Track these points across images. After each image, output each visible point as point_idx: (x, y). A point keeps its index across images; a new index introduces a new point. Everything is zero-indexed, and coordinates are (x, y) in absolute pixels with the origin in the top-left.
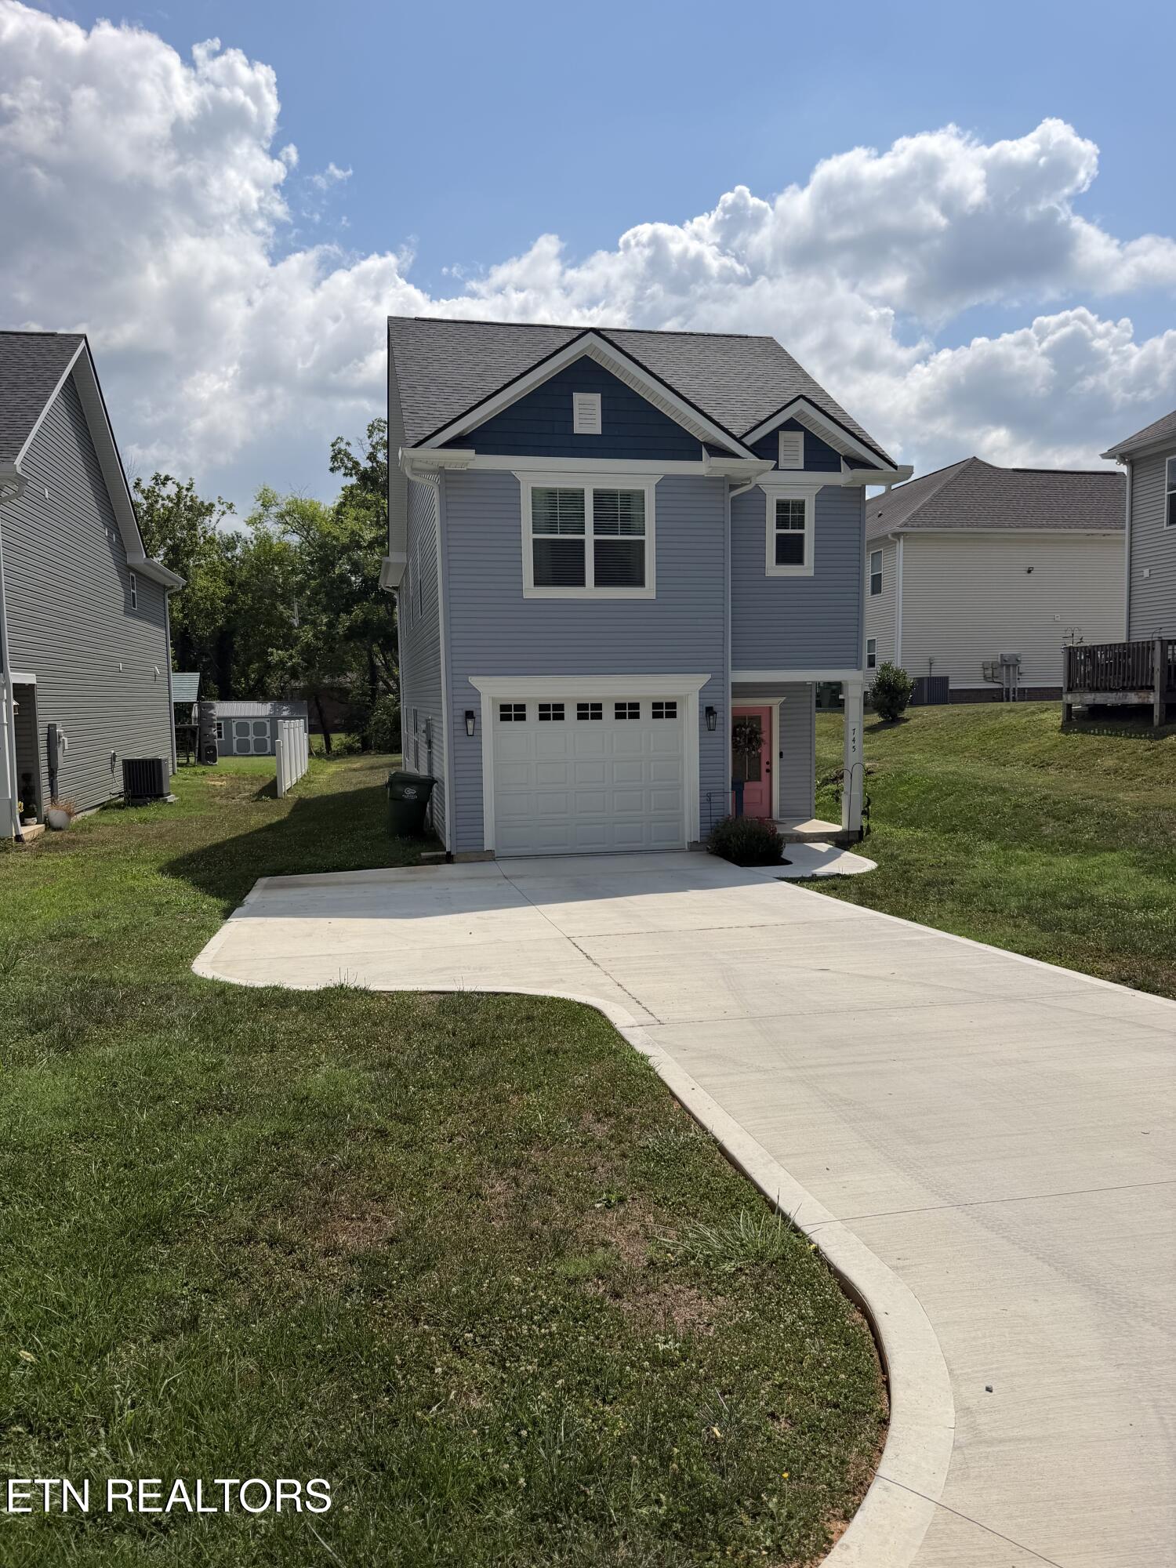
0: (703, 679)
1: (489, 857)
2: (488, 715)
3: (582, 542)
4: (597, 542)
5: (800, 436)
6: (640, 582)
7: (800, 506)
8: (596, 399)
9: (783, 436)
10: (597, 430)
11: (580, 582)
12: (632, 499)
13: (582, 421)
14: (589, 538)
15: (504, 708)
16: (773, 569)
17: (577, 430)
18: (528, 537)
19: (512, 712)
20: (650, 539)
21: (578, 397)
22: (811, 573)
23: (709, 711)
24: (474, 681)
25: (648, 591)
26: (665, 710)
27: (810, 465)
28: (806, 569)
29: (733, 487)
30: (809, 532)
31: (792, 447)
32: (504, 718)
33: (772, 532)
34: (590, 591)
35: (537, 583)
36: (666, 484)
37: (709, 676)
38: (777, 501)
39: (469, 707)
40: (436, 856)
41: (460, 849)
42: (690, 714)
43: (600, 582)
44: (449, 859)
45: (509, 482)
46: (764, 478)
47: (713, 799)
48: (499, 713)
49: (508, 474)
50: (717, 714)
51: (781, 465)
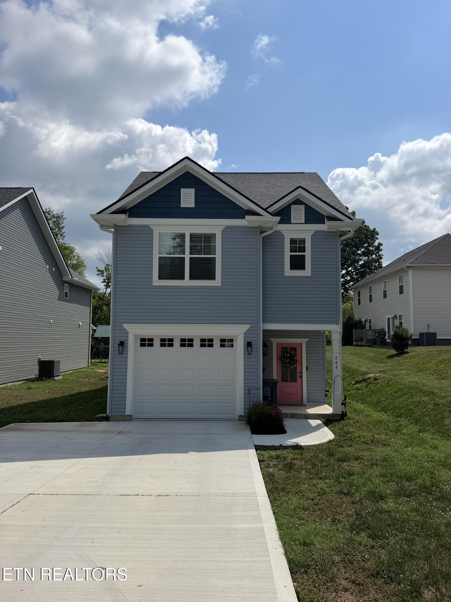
0: (246, 327)
1: (130, 418)
2: (132, 344)
3: (184, 258)
4: (191, 258)
5: (302, 207)
6: (213, 277)
7: (303, 241)
8: (192, 191)
9: (293, 207)
10: (192, 205)
11: (183, 278)
12: (209, 238)
13: (185, 201)
14: (187, 256)
15: (142, 340)
16: (288, 272)
17: (182, 205)
18: (156, 256)
19: (146, 342)
20: (218, 257)
21: (183, 191)
22: (310, 274)
23: (249, 344)
24: (125, 326)
25: (217, 282)
26: (227, 343)
27: (308, 221)
28: (307, 272)
29: (262, 232)
30: (308, 254)
31: (298, 213)
32: (142, 345)
33: (287, 254)
34: (187, 282)
35: (160, 278)
36: (226, 230)
37: (249, 326)
38: (291, 239)
39: (122, 339)
40: (103, 417)
41: (113, 414)
42: (240, 344)
43: (191, 278)
44: (107, 419)
45: (148, 231)
46: (283, 227)
47: (252, 392)
48: (139, 343)
49: (147, 227)
50: (253, 346)
51: (292, 221)
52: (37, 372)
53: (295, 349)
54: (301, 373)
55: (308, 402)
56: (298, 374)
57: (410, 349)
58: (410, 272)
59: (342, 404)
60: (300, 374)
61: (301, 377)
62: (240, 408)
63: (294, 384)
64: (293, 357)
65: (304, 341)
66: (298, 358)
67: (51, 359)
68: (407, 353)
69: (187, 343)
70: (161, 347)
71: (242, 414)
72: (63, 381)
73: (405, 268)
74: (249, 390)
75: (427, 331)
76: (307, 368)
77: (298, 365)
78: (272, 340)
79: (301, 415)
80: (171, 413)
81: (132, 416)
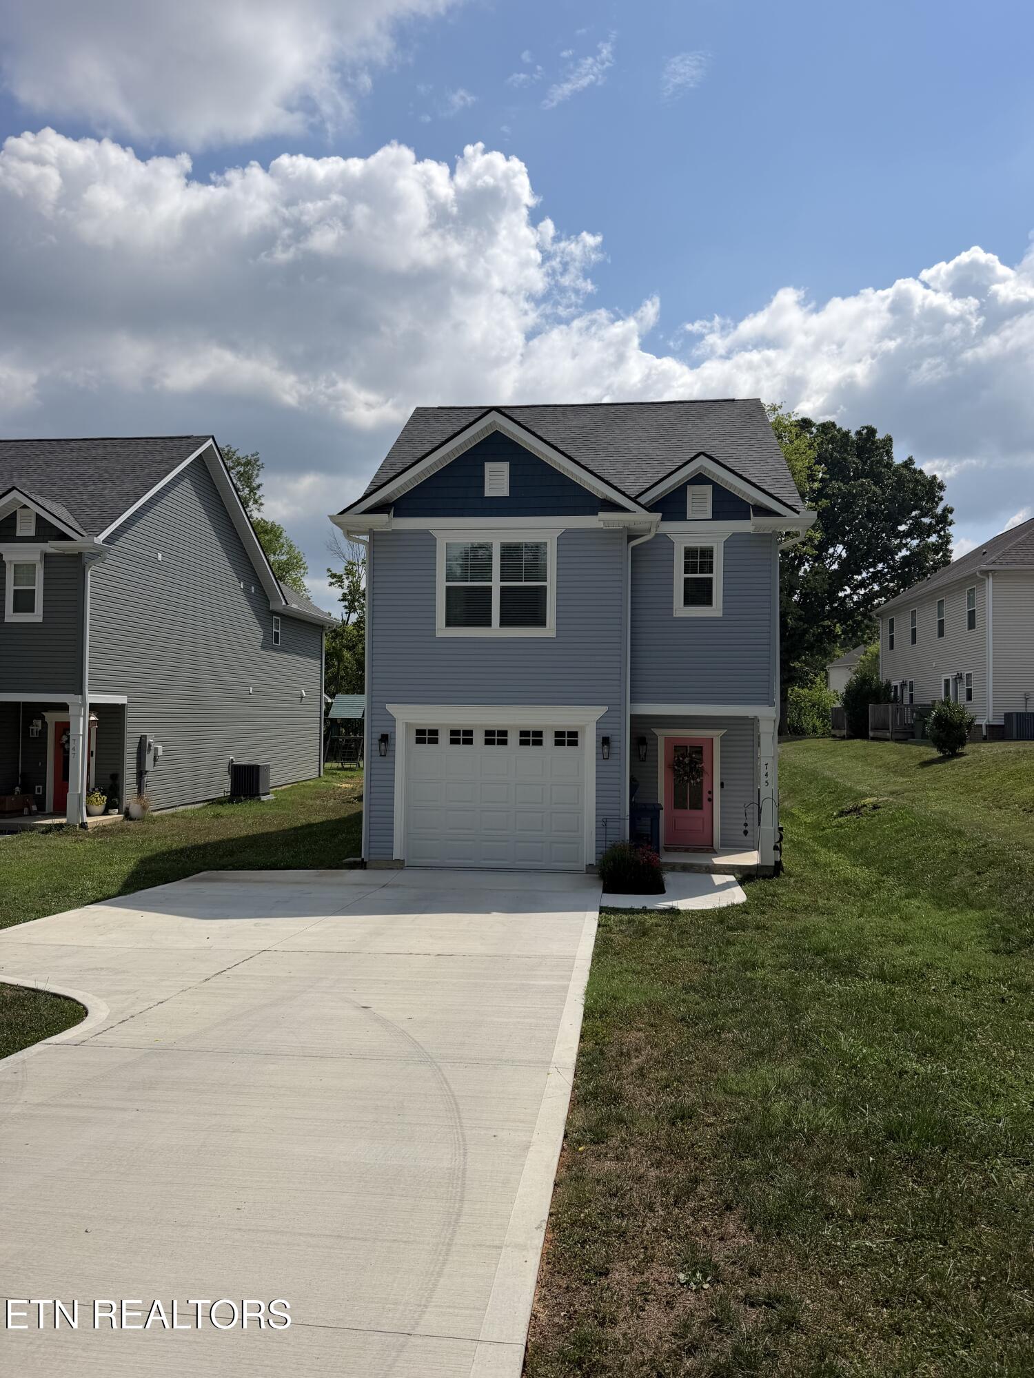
0: (600, 711)
1: (399, 865)
2: (402, 740)
3: (490, 588)
4: (502, 588)
5: (708, 490)
6: (540, 622)
7: (707, 553)
8: (505, 466)
9: (691, 490)
10: (505, 492)
11: (488, 623)
12: (537, 550)
13: (492, 486)
14: (496, 585)
15: (420, 732)
16: (680, 609)
17: (488, 493)
18: (441, 585)
19: (426, 736)
20: (551, 585)
21: (489, 466)
22: (720, 614)
23: (605, 741)
24: (391, 708)
25: (549, 631)
26: (567, 738)
27: (718, 515)
28: (716, 609)
29: (631, 538)
30: (717, 577)
31: (700, 501)
32: (419, 741)
33: (679, 576)
34: (495, 630)
35: (449, 623)
36: (566, 538)
37: (606, 708)
38: (685, 548)
39: (385, 731)
40: (355, 862)
41: (373, 857)
42: (589, 741)
43: (504, 623)
44: (362, 865)
45: (427, 539)
46: (670, 528)
47: (610, 824)
48: (414, 736)
49: (426, 532)
50: (613, 744)
51: (689, 516)
52: (227, 787)
53: (699, 750)
54: (711, 792)
55: (721, 846)
56: (706, 796)
57: (968, 748)
58: (990, 583)
59: (776, 848)
60: (710, 796)
61: (711, 800)
62: (589, 853)
63: (696, 813)
64: (696, 763)
65: (716, 735)
66: (705, 765)
67: (253, 763)
68: (962, 755)
69: (496, 738)
70: (452, 745)
71: (594, 862)
72: (276, 803)
73: (978, 573)
74: (605, 822)
75: (1021, 709)
76: (722, 785)
77: (706, 778)
78: (657, 731)
79: (700, 866)
80: (470, 859)
81: (404, 860)
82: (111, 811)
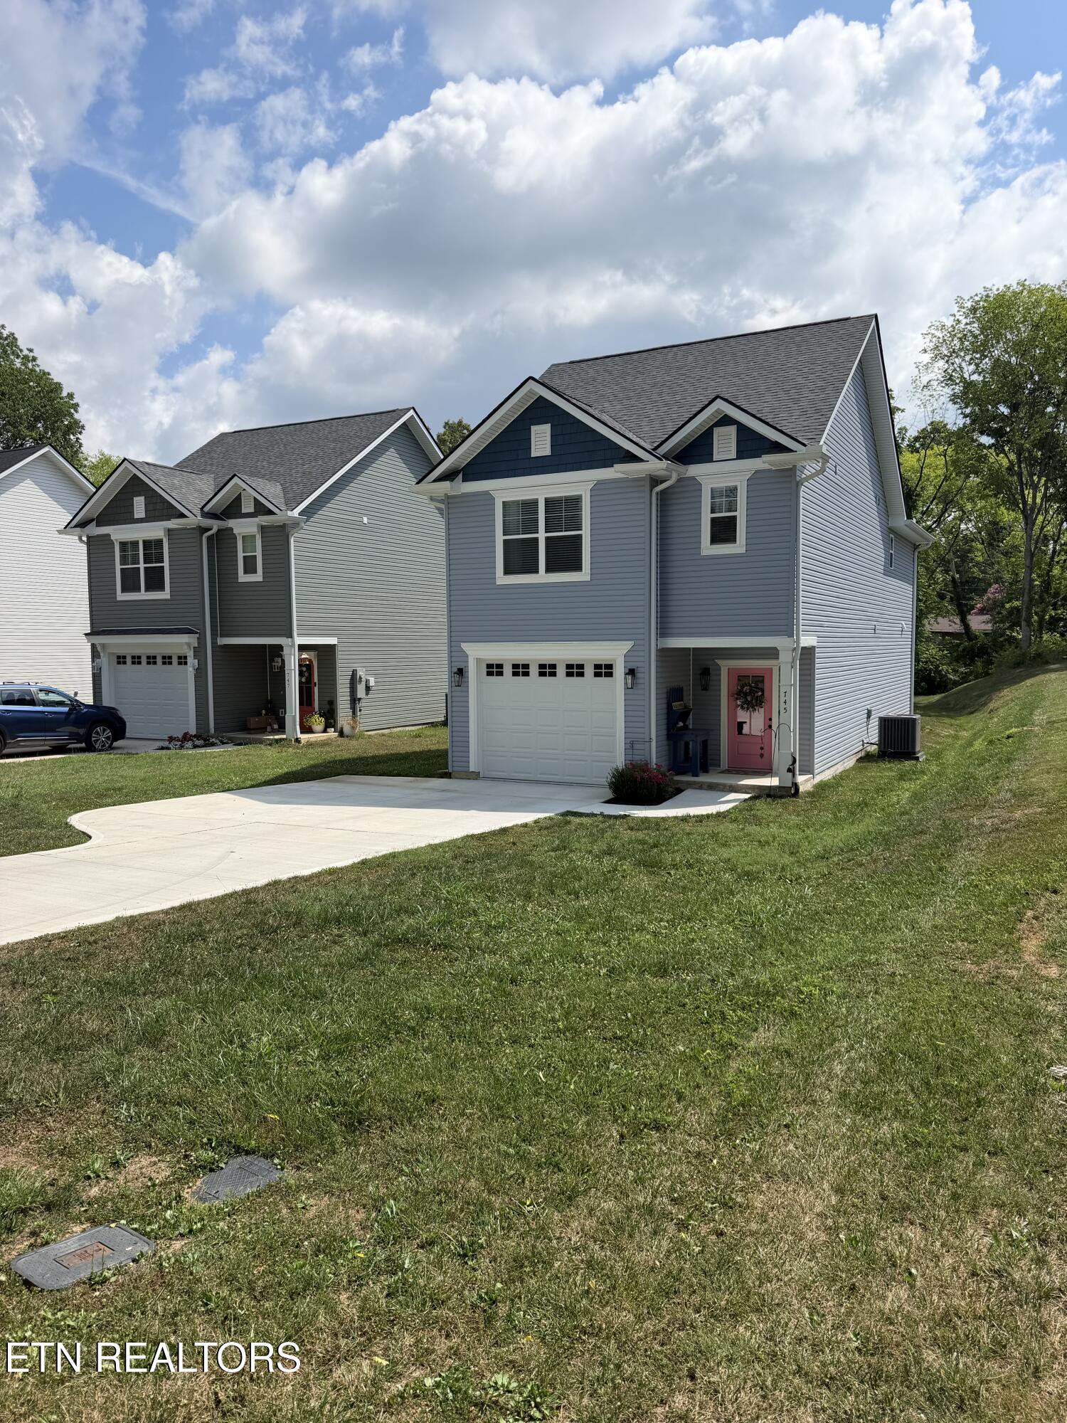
0: (627, 645)
1: (475, 776)
2: (474, 672)
3: (537, 539)
4: (547, 539)
5: (732, 430)
6: (577, 567)
7: (732, 492)
8: (546, 428)
9: (717, 432)
10: (547, 452)
11: (536, 570)
12: (573, 503)
13: (537, 447)
15: (489, 666)
16: (708, 549)
17: (534, 453)
18: (500, 538)
19: (494, 669)
20: (586, 532)
21: (534, 429)
22: (743, 550)
23: (631, 672)
24: (464, 646)
25: (584, 575)
26: (604, 670)
27: (742, 454)
28: (740, 546)
29: (655, 483)
30: (741, 514)
31: (725, 441)
32: (490, 674)
33: (706, 517)
34: (542, 576)
35: (507, 571)
36: (599, 487)
37: (632, 643)
38: (712, 489)
39: (460, 665)
40: (444, 774)
41: (455, 769)
42: (619, 671)
43: (548, 570)
44: (448, 775)
45: (487, 497)
46: (695, 470)
47: (636, 746)
48: (485, 670)
49: (487, 493)
50: (639, 675)
51: (715, 457)
53: (759, 679)
54: (771, 719)
56: (767, 723)
59: (789, 770)
60: (770, 723)
61: (771, 727)
64: (758, 691)
65: (775, 665)
66: (765, 693)
74: (632, 743)
77: (767, 706)
78: (719, 662)
81: (479, 773)
82: (328, 730)
